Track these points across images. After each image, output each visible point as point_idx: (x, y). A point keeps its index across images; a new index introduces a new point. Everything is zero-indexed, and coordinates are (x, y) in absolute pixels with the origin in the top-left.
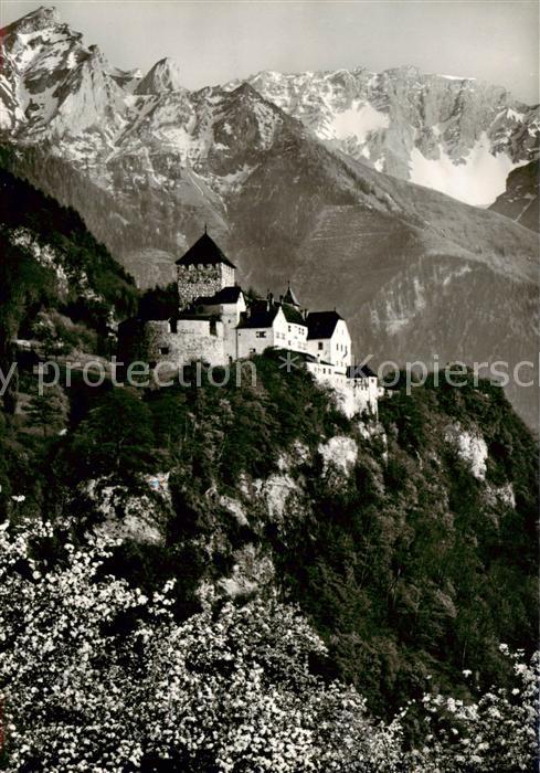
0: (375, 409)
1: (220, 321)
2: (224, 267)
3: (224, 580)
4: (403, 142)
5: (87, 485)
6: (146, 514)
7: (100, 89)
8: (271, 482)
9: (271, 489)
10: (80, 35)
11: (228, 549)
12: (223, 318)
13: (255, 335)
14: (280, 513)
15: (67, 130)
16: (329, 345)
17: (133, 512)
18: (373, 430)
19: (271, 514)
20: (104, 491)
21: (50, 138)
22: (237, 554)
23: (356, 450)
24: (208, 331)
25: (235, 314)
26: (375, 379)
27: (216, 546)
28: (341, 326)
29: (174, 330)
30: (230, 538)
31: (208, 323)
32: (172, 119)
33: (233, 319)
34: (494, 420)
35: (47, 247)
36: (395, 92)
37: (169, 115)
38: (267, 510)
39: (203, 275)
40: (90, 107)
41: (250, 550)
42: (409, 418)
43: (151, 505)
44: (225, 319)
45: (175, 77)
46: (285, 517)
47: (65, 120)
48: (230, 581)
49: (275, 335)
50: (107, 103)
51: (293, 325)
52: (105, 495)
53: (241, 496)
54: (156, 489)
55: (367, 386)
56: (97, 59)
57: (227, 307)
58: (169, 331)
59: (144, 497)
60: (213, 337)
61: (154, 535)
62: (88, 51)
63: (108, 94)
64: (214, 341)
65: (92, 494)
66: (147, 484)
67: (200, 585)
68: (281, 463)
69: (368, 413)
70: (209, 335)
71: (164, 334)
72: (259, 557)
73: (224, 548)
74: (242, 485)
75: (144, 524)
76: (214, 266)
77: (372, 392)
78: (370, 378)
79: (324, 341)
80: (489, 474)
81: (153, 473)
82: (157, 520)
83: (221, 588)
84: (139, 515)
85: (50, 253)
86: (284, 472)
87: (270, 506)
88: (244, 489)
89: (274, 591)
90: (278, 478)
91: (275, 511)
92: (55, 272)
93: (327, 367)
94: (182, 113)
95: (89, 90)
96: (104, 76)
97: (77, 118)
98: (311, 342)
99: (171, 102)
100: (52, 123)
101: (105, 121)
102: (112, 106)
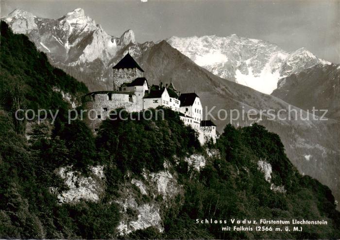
0: (215, 142)
1: (135, 95)
2: (137, 70)
3: (133, 222)
5: (59, 171)
6: (91, 187)
7: (101, 43)
8: (159, 174)
9: (159, 178)
11: (135, 206)
12: (136, 93)
13: (152, 102)
14: (164, 191)
15: (87, 60)
16: (191, 109)
17: (84, 185)
18: (213, 153)
19: (159, 190)
20: (68, 174)
21: (79, 64)
22: (140, 209)
23: (205, 162)
24: (128, 99)
25: (143, 91)
26: (215, 127)
27: (129, 204)
28: (197, 100)
29: (110, 99)
30: (137, 201)
31: (128, 95)
33: (141, 94)
34: (275, 152)
35: (68, 94)
38: (157, 189)
39: (127, 74)
40: (96, 50)
41: (147, 207)
42: (232, 149)
43: (94, 182)
44: (137, 93)
45: (133, 38)
46: (167, 193)
47: (86, 56)
48: (136, 223)
49: (163, 102)
50: (104, 49)
51: (172, 98)
52: (69, 176)
53: (143, 179)
54: (96, 174)
55: (211, 130)
56: (100, 30)
57: (138, 88)
58: (108, 99)
59: (90, 178)
60: (131, 103)
61: (95, 197)
62: (95, 26)
63: (104, 45)
64: (131, 105)
65: (62, 176)
66: (91, 171)
67: (120, 224)
68: (165, 165)
69: (211, 144)
70: (128, 102)
71: (105, 101)
72: (152, 211)
73: (133, 206)
74: (144, 174)
75: (89, 191)
76: (133, 69)
77: (213, 134)
78: (212, 127)
79: (189, 107)
80: (273, 181)
81: (95, 165)
82: (96, 190)
83: (131, 227)
84: (87, 187)
85: (69, 96)
86: (167, 169)
87: (159, 186)
88: (145, 176)
89: (161, 230)
90: (163, 173)
91: (161, 189)
92: (71, 105)
93: (190, 119)
94: (136, 53)
95: (96, 43)
96: (103, 37)
97: (91, 55)
98: (182, 108)
99: (131, 48)
100: (80, 57)
101: (103, 56)
102: (106, 50)
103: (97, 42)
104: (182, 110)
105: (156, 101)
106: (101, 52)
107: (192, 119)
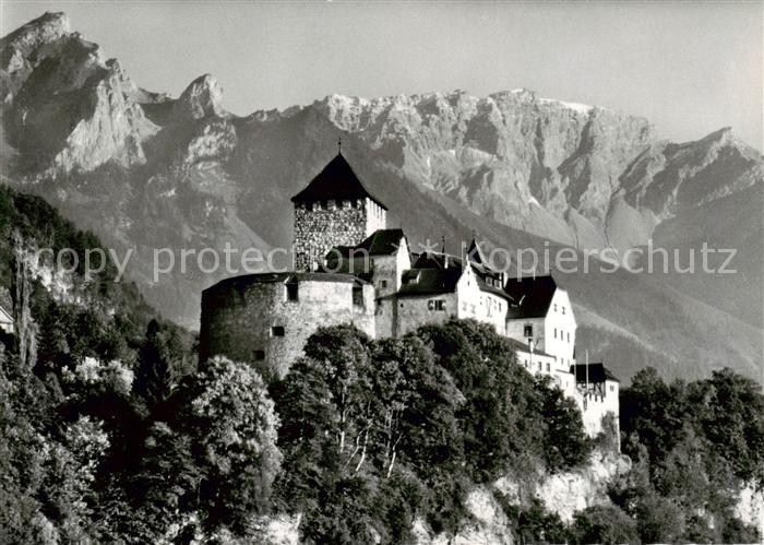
1: (369, 282)
2: (370, 205)
4: (516, 186)
10: (95, 47)
12: (373, 278)
13: (427, 306)
15: (76, 166)
16: (542, 330)
21: (54, 177)
24: (350, 299)
25: (395, 273)
26: (615, 384)
28: (560, 298)
29: (294, 297)
31: (350, 285)
32: (213, 151)
33: (389, 280)
36: (504, 122)
37: (210, 147)
39: (336, 218)
40: (107, 136)
44: (378, 279)
45: (217, 98)
47: (75, 154)
49: (459, 305)
50: (129, 132)
51: (485, 295)
55: (604, 396)
56: (116, 77)
57: (381, 261)
58: (286, 298)
62: (104, 65)
63: (129, 120)
64: (360, 316)
70: (351, 307)
71: (277, 304)
76: (354, 205)
78: (608, 383)
79: (534, 323)
93: (546, 360)
94: (226, 144)
95: (106, 116)
96: (125, 97)
97: (89, 151)
98: (512, 324)
99: (212, 130)
100: (58, 158)
101: (125, 155)
102: (136, 135)
103: (110, 114)
104: (515, 331)
105: (439, 306)
106: (121, 142)
107: (551, 360)
